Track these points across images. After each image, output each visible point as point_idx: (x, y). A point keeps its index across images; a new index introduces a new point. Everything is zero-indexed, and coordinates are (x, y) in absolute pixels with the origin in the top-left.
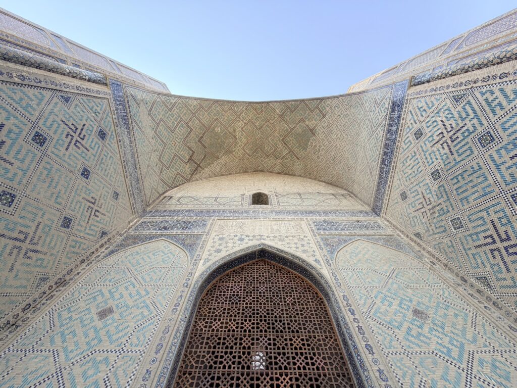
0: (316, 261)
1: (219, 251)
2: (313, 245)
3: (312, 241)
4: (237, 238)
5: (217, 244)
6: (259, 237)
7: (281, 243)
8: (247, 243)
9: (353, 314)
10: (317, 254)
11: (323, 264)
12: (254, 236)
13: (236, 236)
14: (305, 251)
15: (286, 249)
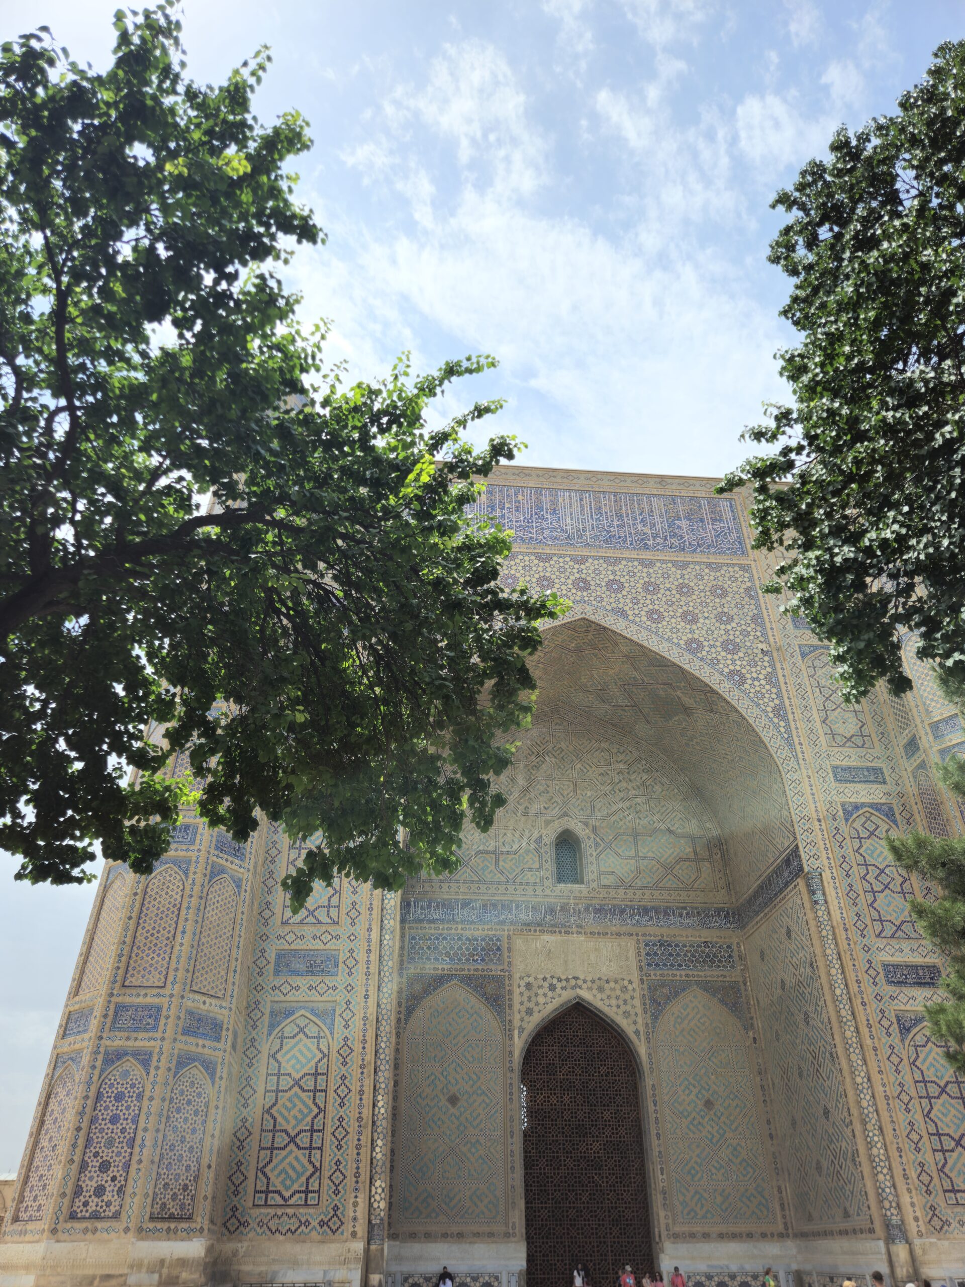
0: (637, 1032)
1: (529, 1012)
2: (637, 1002)
3: (637, 995)
4: (546, 984)
5: (525, 999)
6: (573, 982)
7: (599, 996)
8: (560, 996)
9: (655, 1105)
10: (639, 1020)
11: (642, 1038)
12: (567, 980)
13: (545, 979)
14: (626, 1014)
15: (606, 1010)
